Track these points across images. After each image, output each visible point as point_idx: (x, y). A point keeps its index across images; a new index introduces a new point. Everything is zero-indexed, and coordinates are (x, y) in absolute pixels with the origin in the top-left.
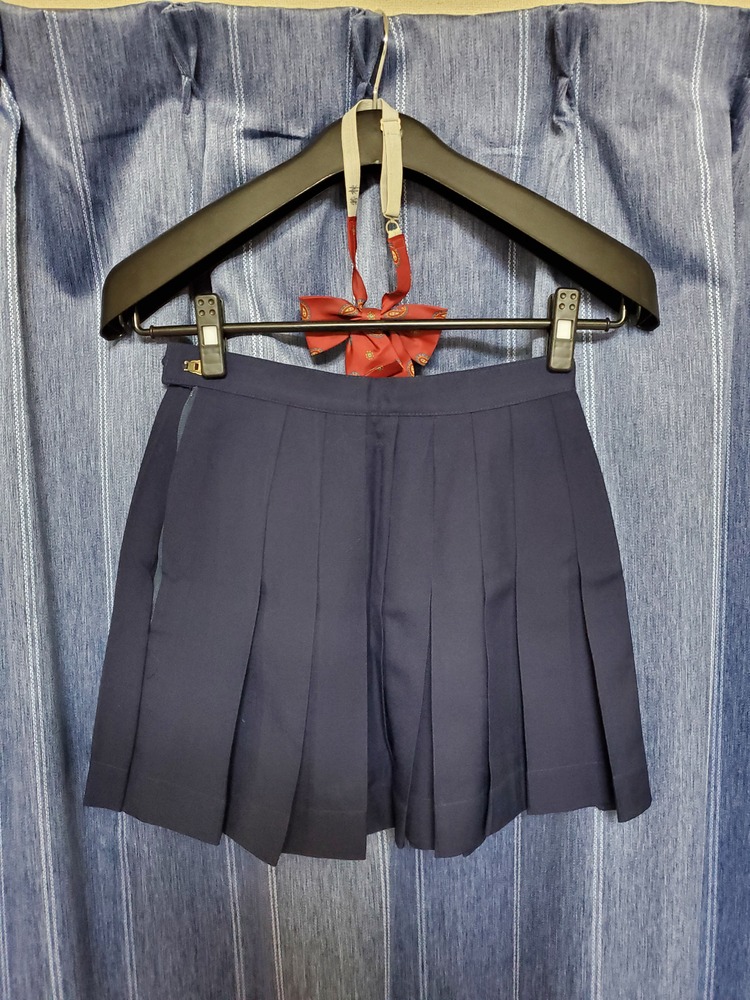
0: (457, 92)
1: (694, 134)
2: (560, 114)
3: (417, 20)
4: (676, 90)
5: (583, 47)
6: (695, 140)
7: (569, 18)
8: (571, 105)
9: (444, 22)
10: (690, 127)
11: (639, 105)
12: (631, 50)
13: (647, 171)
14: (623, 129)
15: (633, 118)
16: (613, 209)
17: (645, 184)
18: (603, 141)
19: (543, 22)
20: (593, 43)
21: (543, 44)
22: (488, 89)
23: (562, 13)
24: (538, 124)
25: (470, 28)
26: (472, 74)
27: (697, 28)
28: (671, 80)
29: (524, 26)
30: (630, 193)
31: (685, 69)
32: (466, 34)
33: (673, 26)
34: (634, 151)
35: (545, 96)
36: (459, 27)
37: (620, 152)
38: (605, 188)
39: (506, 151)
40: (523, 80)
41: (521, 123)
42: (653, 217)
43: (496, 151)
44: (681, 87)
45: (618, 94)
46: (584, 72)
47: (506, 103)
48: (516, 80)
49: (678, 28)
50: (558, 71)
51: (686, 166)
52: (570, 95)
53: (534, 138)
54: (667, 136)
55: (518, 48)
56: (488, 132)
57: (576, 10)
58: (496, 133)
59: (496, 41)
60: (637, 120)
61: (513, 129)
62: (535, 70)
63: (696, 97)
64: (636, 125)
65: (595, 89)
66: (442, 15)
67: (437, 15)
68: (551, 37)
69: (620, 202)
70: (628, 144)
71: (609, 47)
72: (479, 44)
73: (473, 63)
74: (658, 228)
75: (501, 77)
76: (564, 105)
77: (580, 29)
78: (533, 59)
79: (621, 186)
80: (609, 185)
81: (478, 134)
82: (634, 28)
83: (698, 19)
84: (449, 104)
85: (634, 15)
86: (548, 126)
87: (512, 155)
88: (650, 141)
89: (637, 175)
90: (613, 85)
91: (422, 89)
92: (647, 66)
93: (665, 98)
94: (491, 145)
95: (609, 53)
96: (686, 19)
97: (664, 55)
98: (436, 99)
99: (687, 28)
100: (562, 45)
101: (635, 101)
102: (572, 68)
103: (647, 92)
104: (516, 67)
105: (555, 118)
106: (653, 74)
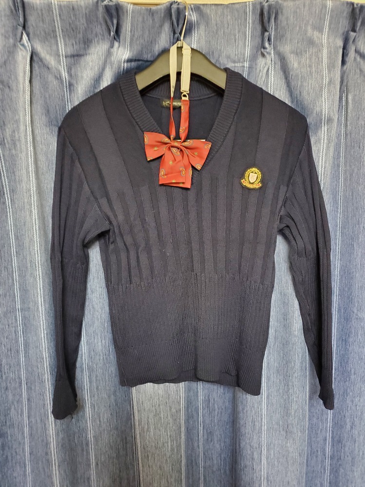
0: (219, 38)
1: (322, 59)
2: (264, 48)
3: (202, 7)
4: (316, 39)
5: (276, 18)
6: (322, 61)
7: (270, 7)
8: (270, 44)
9: (213, 7)
10: (320, 56)
11: (299, 45)
12: (297, 20)
13: (301, 74)
14: (292, 55)
15: (297, 50)
16: (285, 92)
17: (300, 80)
18: (283, 60)
19: (258, 7)
20: (280, 17)
21: (258, 17)
22: (233, 37)
23: (267, 4)
24: (255, 53)
25: (225, 10)
26: (226, 31)
27: (326, 11)
28: (313, 35)
29: (249, 10)
30: (293, 84)
31: (320, 30)
32: (223, 13)
33: (315, 10)
34: (296, 65)
35: (258, 40)
36: (220, 9)
37: (290, 66)
38: (282, 81)
39: (241, 65)
40: (249, 33)
41: (248, 52)
42: (302, 94)
43: (236, 65)
44: (318, 38)
45: (290, 40)
46: (276, 29)
47: (241, 43)
48: (245, 33)
49: (317, 11)
50: (264, 29)
51: (318, 73)
52: (269, 40)
53: (253, 59)
54: (310, 59)
55: (247, 19)
56: (233, 56)
57: (273, 3)
58: (236, 57)
59: (236, 16)
60: (298, 51)
61: (244, 54)
62: (254, 29)
63: (325, 41)
64: (298, 53)
65: (280, 37)
66: (213, 4)
67: (210, 4)
68: (262, 14)
69: (288, 88)
70: (294, 63)
71: (287, 19)
72: (229, 17)
73: (226, 26)
74: (304, 99)
75: (239, 32)
76: (267, 45)
77: (274, 11)
78: (253, 23)
79: (289, 80)
80: (284, 81)
81: (228, 57)
82: (298, 10)
83: (326, 7)
84: (215, 43)
85: (298, 5)
86: (259, 53)
87: (244, 67)
88: (303, 60)
89: (297, 76)
90: (288, 35)
91: (204, 37)
92: (304, 28)
93: (311, 42)
94: (234, 62)
95: (287, 21)
96: (321, 7)
97: (311, 23)
98: (210, 42)
99: (321, 11)
100: (266, 19)
101: (298, 43)
102: (270, 28)
103: (303, 39)
104: (246, 27)
105: (262, 50)
106: (306, 31)
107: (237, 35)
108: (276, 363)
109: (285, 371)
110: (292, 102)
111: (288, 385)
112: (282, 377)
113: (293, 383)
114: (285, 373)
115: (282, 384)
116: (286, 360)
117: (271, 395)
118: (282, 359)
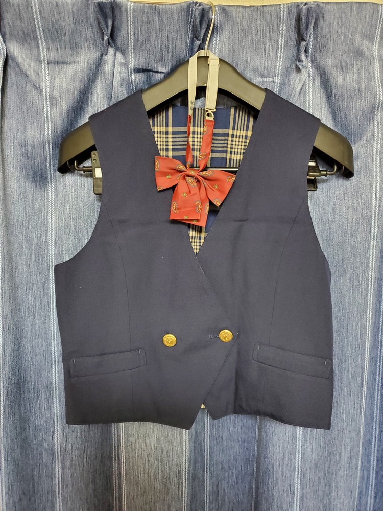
0: (245, 47)
1: (374, 73)
2: (300, 61)
3: (227, 8)
4: (365, 49)
5: (316, 25)
6: (374, 76)
7: (309, 10)
8: (307, 56)
9: (240, 9)
10: (371, 70)
11: (344, 57)
12: (341, 27)
13: (347, 92)
14: (335, 70)
15: (341, 64)
16: (326, 113)
17: (345, 100)
18: (323, 76)
19: (294, 10)
20: (321, 23)
21: (293, 22)
22: (262, 46)
23: (305, 7)
24: (289, 65)
25: (254, 13)
26: (254, 38)
27: (378, 16)
28: (362, 44)
29: (284, 13)
30: (337, 104)
31: (371, 39)
32: (252, 16)
33: (364, 15)
34: (340, 82)
35: (293, 51)
36: (248, 11)
37: (333, 82)
38: (322, 101)
39: (270, 80)
40: (281, 41)
41: (280, 65)
42: (348, 117)
43: (265, 79)
44: (368, 48)
45: (333, 51)
46: (315, 38)
47: (272, 54)
48: (278, 42)
49: (367, 16)
50: (301, 38)
51: (369, 90)
52: (306, 51)
53: (286, 73)
54: (359, 74)
55: (280, 24)
56: (261, 69)
57: (313, 6)
58: (265, 70)
59: (268, 21)
60: (343, 65)
61: (275, 68)
62: (288, 37)
63: (376, 53)
64: (342, 68)
65: (321, 48)
66: (239, 6)
67: (237, 6)
68: (299, 20)
69: (330, 109)
70: (338, 78)
71: (330, 26)
72: (259, 22)
73: (255, 32)
74: (351, 124)
75: (270, 39)
76: (303, 57)
77: (314, 16)
78: (288, 30)
79: (332, 100)
80: (324, 100)
81: (256, 70)
82: (343, 15)
83: (378, 11)
84: (241, 53)
85: (344, 9)
86: (294, 67)
87: (274, 82)
88: (349, 77)
89: (342, 95)
90: (331, 46)
91: (227, 45)
92: (350, 36)
93: (359, 54)
94: (262, 76)
95: (329, 29)
96: (372, 12)
97: (359, 30)
98: (234, 51)
99: (372, 17)
100: (304, 25)
101: (342, 55)
102: (309, 36)
103: (349, 50)
104: (278, 35)
105: (297, 63)
106: (353, 40)
107: (268, 44)
108: (314, 455)
109: (326, 466)
110: (336, 126)
111: (330, 486)
112: (321, 474)
113: (337, 483)
114: (326, 469)
115: (322, 484)
116: (328, 451)
117: (307, 497)
118: (322, 450)
